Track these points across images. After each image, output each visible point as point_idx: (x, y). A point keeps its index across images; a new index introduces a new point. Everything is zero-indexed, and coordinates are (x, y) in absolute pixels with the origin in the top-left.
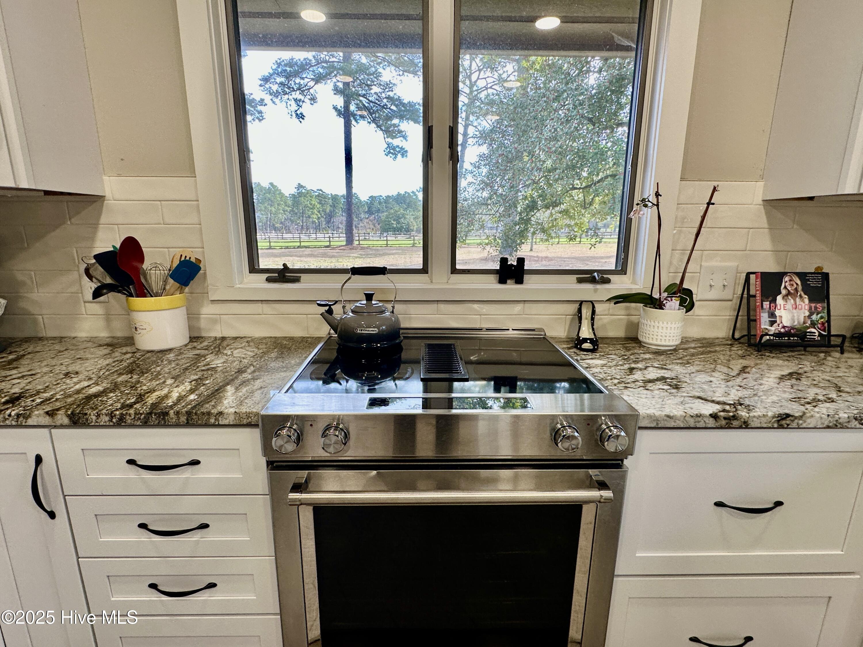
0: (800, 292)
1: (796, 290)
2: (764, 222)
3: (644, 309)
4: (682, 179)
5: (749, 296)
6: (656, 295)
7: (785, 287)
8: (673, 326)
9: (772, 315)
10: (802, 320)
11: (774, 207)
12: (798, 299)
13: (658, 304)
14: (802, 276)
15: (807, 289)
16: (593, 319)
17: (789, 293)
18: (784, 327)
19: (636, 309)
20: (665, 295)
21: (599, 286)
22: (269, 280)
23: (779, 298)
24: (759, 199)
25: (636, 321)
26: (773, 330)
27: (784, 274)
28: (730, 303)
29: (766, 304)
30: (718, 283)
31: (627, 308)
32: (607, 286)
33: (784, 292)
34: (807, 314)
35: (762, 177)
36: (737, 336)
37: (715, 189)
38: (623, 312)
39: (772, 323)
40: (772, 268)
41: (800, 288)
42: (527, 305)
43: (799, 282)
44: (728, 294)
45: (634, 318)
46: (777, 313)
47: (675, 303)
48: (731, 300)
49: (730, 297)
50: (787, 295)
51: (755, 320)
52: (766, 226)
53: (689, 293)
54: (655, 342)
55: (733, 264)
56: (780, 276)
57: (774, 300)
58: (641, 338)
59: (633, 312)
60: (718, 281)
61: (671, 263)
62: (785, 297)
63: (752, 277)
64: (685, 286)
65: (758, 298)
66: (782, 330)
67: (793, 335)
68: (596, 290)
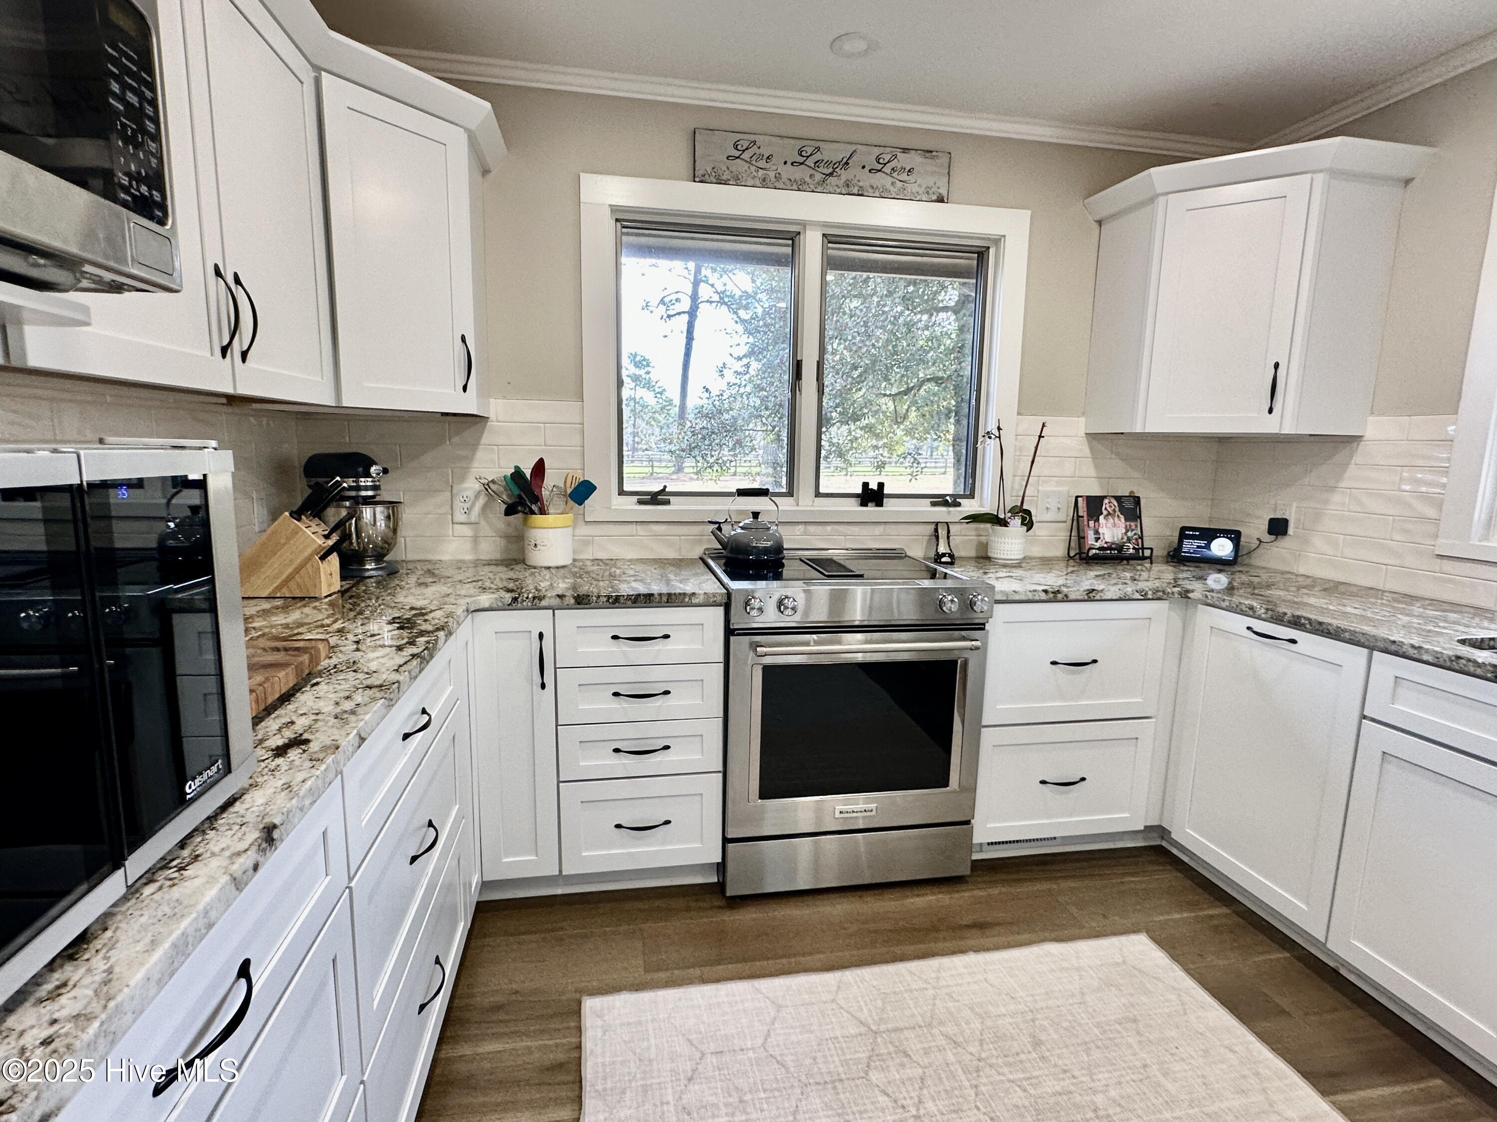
0: (1118, 513)
1: (1114, 511)
2: (1087, 451)
3: (992, 529)
4: (1019, 414)
5: (1079, 517)
6: (1002, 516)
7: (1106, 509)
8: (1017, 541)
9: (1097, 532)
10: (1120, 537)
11: (1094, 439)
12: (1116, 519)
13: (1004, 523)
14: (1118, 498)
15: (1122, 510)
16: (948, 538)
17: (1109, 514)
18: (1106, 543)
19: (985, 530)
20: (1010, 514)
21: (951, 509)
22: (640, 502)
23: (1101, 518)
24: (1082, 433)
25: (985, 542)
26: (1098, 545)
27: (1105, 497)
28: (1064, 524)
29: (1092, 523)
30: (1053, 505)
31: (977, 529)
32: (958, 509)
33: (1105, 512)
34: (1124, 531)
35: (1083, 414)
36: (1072, 554)
37: (1044, 425)
38: (973, 533)
39: (1097, 539)
40: (1096, 492)
41: (1117, 509)
42: (888, 526)
43: (1116, 504)
44: (1062, 516)
45: (983, 539)
46: (1101, 531)
47: (1017, 521)
48: (1065, 522)
49: (1064, 519)
50: (1107, 515)
51: (1084, 538)
52: (1090, 455)
53: (1029, 513)
54: (1002, 557)
55: (1064, 489)
56: (1102, 498)
57: (1097, 520)
58: (990, 555)
59: (982, 533)
60: (1053, 504)
61: (1012, 488)
62: (1106, 517)
63: (1080, 499)
64: (1024, 507)
65: (1085, 518)
66: (1105, 545)
67: (1114, 549)
68: (949, 512)
